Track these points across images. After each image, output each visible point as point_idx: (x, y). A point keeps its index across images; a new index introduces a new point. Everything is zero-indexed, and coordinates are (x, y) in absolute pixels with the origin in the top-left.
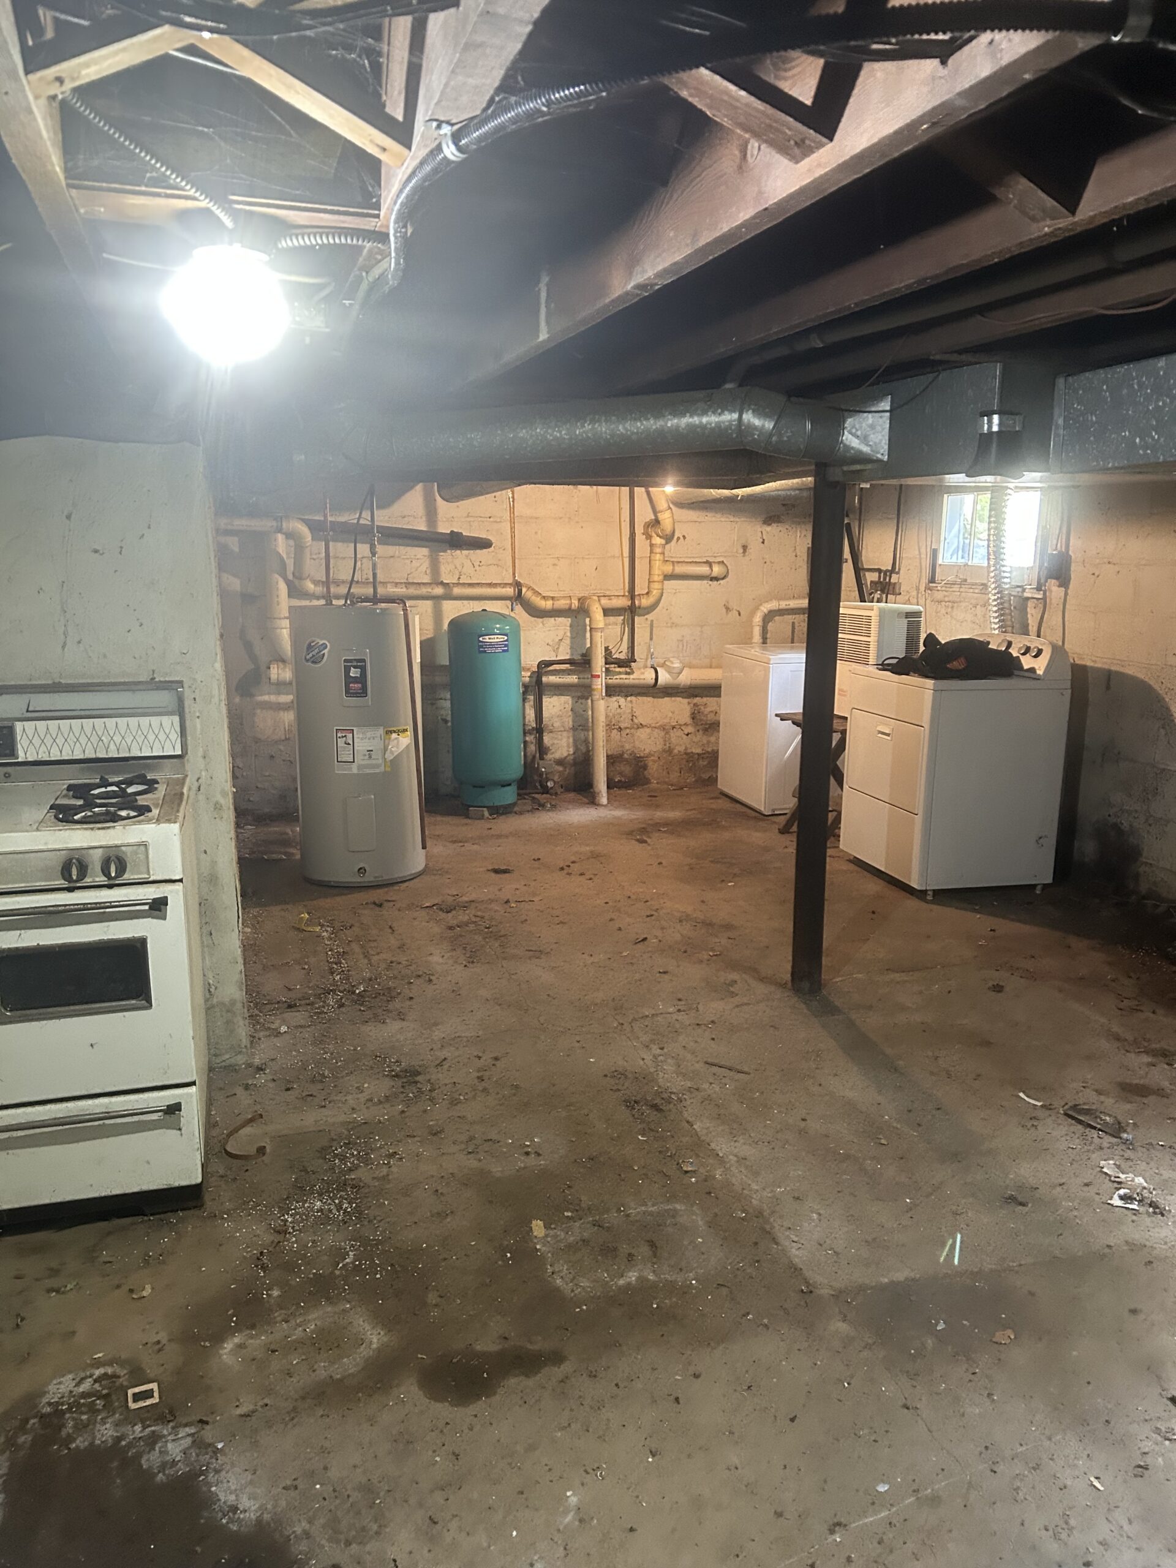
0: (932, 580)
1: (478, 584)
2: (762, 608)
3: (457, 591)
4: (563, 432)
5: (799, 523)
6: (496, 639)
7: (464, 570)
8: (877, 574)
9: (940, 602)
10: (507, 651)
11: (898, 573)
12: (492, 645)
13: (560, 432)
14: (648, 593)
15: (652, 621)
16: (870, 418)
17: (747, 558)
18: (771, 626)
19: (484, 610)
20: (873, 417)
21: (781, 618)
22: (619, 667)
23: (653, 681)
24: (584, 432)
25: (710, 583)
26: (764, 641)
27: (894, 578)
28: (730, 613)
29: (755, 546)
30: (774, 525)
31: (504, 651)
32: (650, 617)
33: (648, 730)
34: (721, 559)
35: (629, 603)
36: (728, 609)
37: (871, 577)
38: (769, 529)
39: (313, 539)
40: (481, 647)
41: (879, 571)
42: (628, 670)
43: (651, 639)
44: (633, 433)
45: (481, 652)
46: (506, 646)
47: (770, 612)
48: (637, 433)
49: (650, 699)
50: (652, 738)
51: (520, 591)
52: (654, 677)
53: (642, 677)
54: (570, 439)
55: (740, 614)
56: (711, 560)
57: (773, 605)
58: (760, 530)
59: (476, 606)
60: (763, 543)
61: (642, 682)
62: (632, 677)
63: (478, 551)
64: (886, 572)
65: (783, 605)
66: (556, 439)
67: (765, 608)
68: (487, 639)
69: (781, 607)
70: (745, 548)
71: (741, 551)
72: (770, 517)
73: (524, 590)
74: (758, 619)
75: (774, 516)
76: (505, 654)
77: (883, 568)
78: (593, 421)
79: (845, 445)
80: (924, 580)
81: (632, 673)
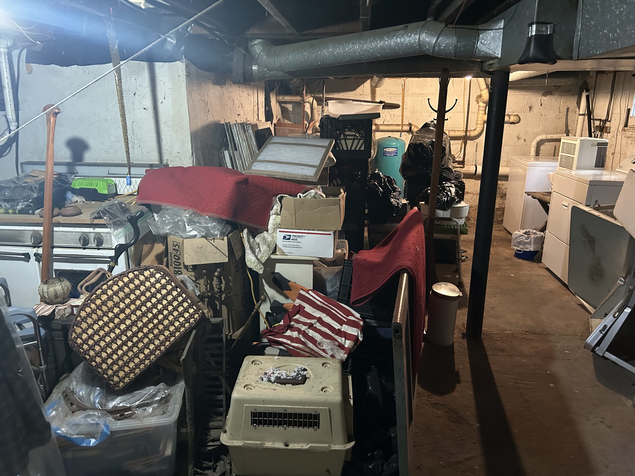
0: (626, 125)
1: (391, 125)
2: (537, 138)
3: (381, 128)
4: (341, 50)
5: (563, 95)
6: (391, 150)
7: (386, 119)
8: (599, 122)
9: (629, 137)
10: (396, 155)
11: (610, 121)
12: (389, 153)
13: (339, 50)
14: (475, 130)
15: (477, 143)
16: (492, 33)
17: (532, 113)
18: (542, 147)
19: (389, 137)
20: (493, 32)
21: (549, 143)
22: (458, 164)
23: (474, 172)
24: (349, 49)
25: (510, 125)
26: (537, 154)
27: (608, 124)
28: (520, 140)
29: (537, 108)
30: (548, 96)
31: (395, 155)
32: (476, 141)
33: (471, 195)
34: (516, 114)
35: (464, 134)
36: (519, 138)
37: (597, 123)
38: (545, 98)
39: (318, 105)
40: (384, 153)
41: (600, 120)
42: (462, 166)
43: (476, 151)
44: (370, 49)
45: (384, 155)
46: (396, 153)
47: (541, 140)
48: (372, 48)
49: (473, 180)
50: (473, 199)
51: (411, 128)
52: (475, 170)
53: (469, 169)
54: (344, 53)
55: (525, 141)
56: (510, 114)
57: (543, 137)
58: (540, 99)
59: (387, 135)
60: (541, 105)
61: (468, 172)
62: (463, 169)
63: (393, 110)
64: (603, 121)
65: (549, 137)
66: (338, 53)
67: (539, 138)
68: (387, 150)
69: (547, 138)
70: (531, 108)
71: (529, 109)
72: (546, 93)
73: (413, 127)
74: (534, 144)
75: (549, 92)
76: (395, 156)
77: (602, 119)
78: (353, 44)
79: (479, 50)
80: (622, 125)
81: (464, 167)
